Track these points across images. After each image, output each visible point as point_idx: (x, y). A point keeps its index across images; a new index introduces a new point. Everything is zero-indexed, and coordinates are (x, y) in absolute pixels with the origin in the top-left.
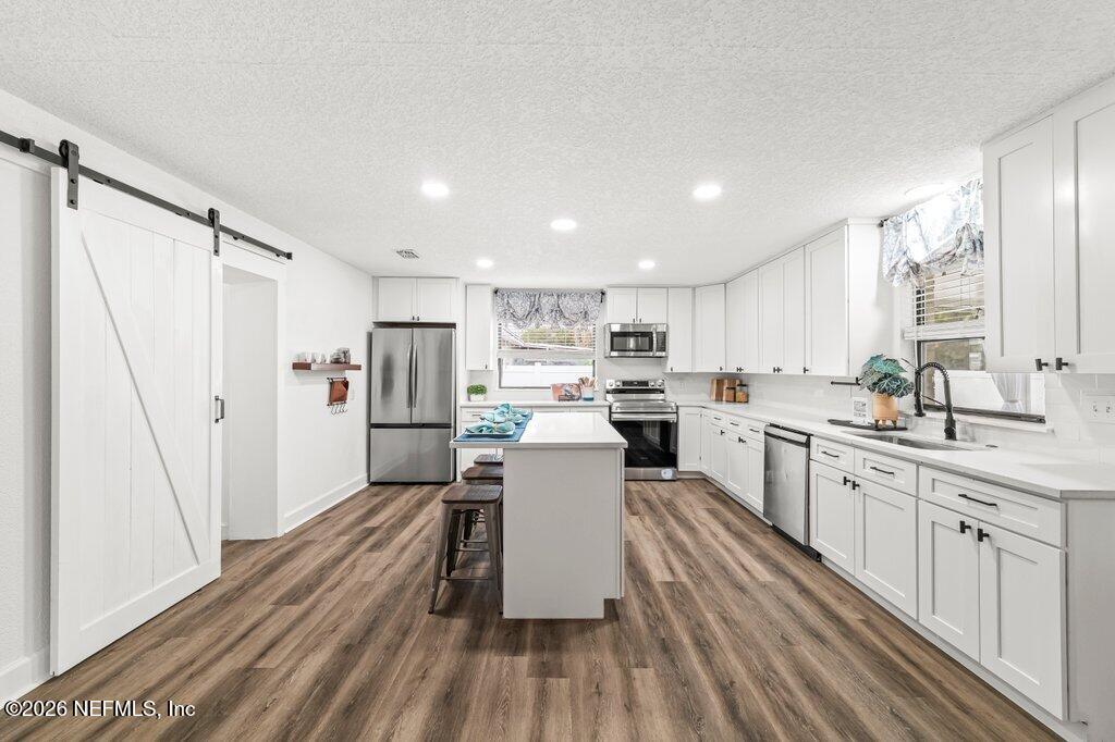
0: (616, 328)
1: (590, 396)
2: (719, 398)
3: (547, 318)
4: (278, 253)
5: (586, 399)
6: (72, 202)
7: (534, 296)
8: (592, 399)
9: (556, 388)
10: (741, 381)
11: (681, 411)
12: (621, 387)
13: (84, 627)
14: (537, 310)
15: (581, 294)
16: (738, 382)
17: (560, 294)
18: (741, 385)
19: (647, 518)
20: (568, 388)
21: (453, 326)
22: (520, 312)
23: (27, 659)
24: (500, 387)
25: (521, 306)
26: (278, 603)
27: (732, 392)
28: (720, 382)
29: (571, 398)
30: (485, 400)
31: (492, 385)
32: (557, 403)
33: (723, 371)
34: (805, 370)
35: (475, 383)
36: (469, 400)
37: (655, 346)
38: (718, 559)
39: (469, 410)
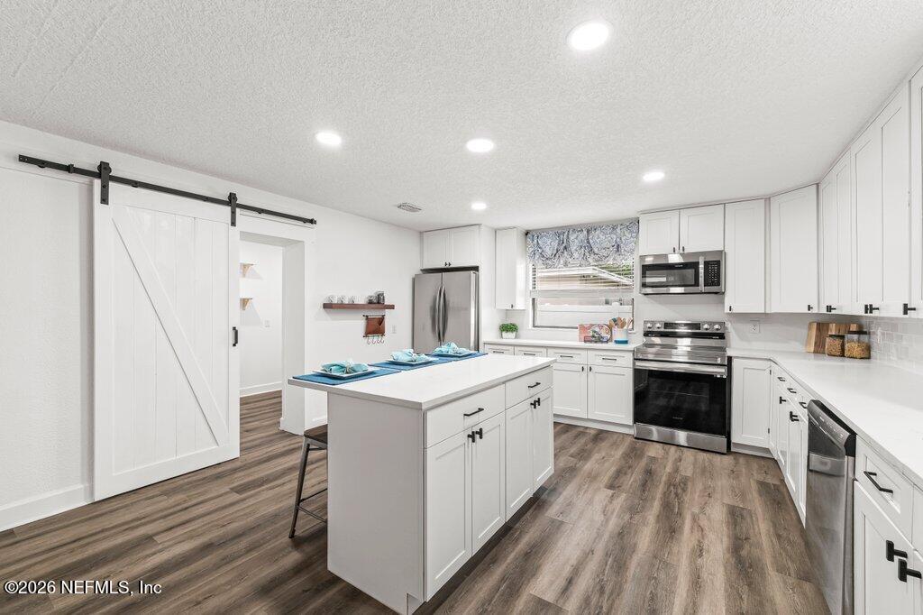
0: (649, 261)
1: (624, 339)
2: (819, 349)
3: (576, 255)
4: (305, 220)
5: (617, 342)
6: (104, 200)
7: (562, 234)
8: (626, 342)
9: (583, 328)
10: (860, 326)
11: (735, 363)
12: (662, 330)
13: (114, 474)
14: (565, 248)
15: (613, 226)
16: (854, 327)
17: (590, 228)
18: (860, 332)
19: (624, 496)
20: (597, 329)
21: (476, 269)
22: (548, 252)
23: (82, 486)
24: (534, 326)
25: (549, 245)
26: (233, 490)
27: (838, 342)
28: (822, 327)
29: (600, 340)
30: (516, 337)
31: (526, 324)
32: (583, 344)
33: (815, 311)
34: (906, 309)
35: (508, 322)
36: (502, 337)
37: (701, 280)
38: (660, 592)
39: (492, 347)
